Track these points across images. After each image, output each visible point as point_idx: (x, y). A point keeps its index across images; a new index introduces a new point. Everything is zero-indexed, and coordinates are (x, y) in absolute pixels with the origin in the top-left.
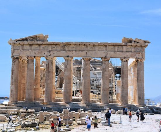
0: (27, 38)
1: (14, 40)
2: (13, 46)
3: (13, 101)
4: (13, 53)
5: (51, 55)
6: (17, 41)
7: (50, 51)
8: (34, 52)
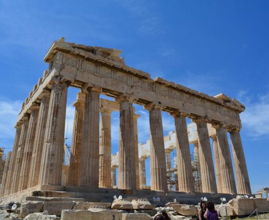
0: (95, 48)
1: (69, 44)
2: (62, 56)
3: (54, 183)
4: (61, 70)
5: (133, 93)
6: (74, 48)
7: (132, 87)
8: (103, 80)
